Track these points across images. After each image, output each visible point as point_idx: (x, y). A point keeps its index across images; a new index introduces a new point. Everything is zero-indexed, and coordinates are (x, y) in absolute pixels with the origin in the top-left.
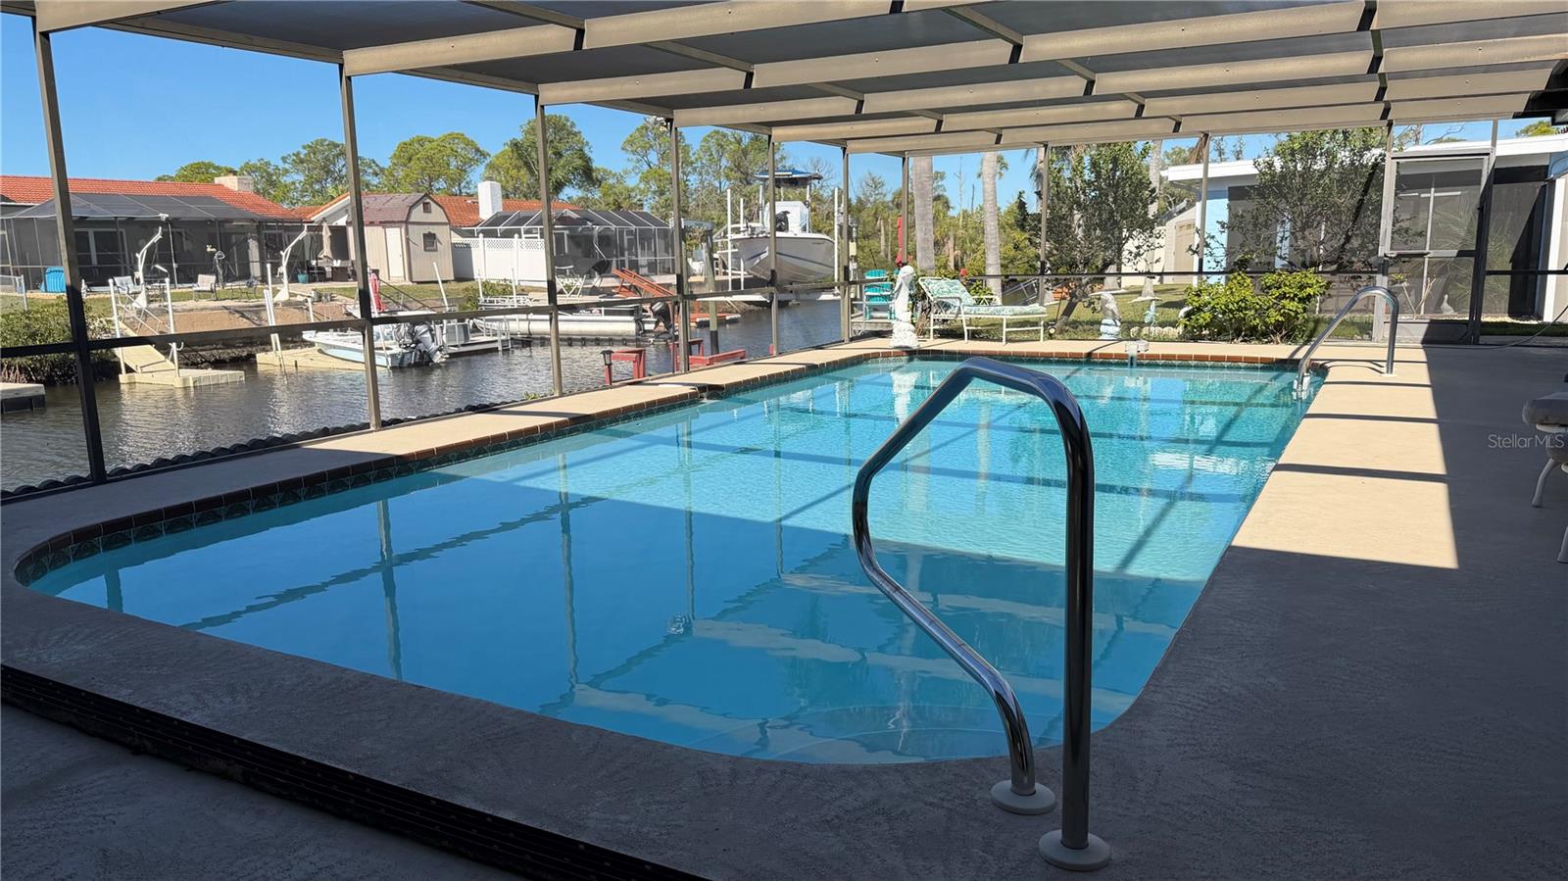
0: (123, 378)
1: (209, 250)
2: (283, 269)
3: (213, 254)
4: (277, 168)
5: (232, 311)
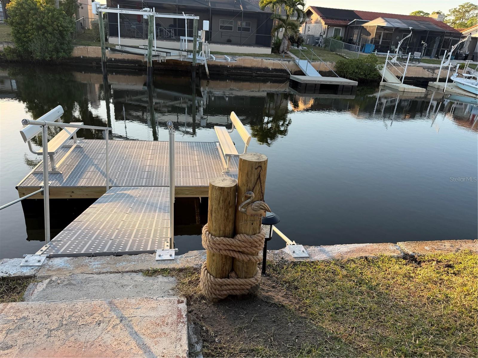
0: (382, 83)
1: (422, 42)
2: (450, 54)
3: (423, 44)
5: (424, 68)
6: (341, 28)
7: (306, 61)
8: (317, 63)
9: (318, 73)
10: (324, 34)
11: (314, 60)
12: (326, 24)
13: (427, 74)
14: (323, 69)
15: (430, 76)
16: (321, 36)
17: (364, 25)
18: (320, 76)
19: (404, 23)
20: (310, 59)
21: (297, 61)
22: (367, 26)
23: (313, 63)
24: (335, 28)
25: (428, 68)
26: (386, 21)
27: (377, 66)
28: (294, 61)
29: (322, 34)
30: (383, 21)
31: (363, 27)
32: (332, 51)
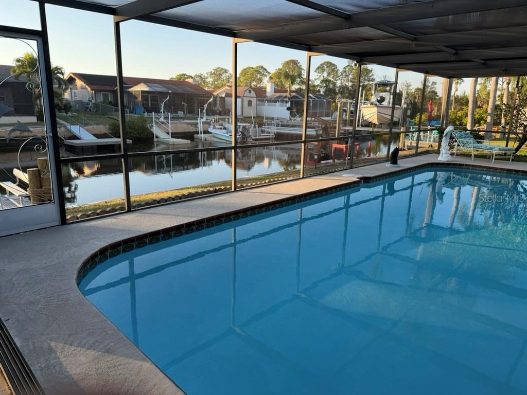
0: (155, 139)
1: (183, 103)
2: (205, 111)
3: (184, 105)
4: (205, 76)
5: (188, 124)
6: (108, 93)
7: (78, 126)
8: (90, 127)
9: (93, 136)
10: (93, 99)
11: (86, 125)
12: (91, 90)
13: (191, 129)
14: (98, 132)
15: (195, 130)
16: (90, 101)
17: (130, 90)
18: (95, 138)
19: (164, 87)
20: (82, 124)
21: (69, 127)
22: (132, 91)
23: (85, 127)
24: (102, 93)
25: (191, 124)
26: (148, 86)
27: (148, 126)
28: (65, 127)
29: (90, 99)
30: (145, 86)
31: (129, 91)
32: (104, 115)
